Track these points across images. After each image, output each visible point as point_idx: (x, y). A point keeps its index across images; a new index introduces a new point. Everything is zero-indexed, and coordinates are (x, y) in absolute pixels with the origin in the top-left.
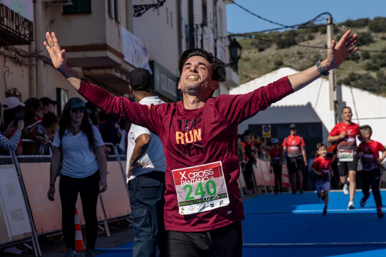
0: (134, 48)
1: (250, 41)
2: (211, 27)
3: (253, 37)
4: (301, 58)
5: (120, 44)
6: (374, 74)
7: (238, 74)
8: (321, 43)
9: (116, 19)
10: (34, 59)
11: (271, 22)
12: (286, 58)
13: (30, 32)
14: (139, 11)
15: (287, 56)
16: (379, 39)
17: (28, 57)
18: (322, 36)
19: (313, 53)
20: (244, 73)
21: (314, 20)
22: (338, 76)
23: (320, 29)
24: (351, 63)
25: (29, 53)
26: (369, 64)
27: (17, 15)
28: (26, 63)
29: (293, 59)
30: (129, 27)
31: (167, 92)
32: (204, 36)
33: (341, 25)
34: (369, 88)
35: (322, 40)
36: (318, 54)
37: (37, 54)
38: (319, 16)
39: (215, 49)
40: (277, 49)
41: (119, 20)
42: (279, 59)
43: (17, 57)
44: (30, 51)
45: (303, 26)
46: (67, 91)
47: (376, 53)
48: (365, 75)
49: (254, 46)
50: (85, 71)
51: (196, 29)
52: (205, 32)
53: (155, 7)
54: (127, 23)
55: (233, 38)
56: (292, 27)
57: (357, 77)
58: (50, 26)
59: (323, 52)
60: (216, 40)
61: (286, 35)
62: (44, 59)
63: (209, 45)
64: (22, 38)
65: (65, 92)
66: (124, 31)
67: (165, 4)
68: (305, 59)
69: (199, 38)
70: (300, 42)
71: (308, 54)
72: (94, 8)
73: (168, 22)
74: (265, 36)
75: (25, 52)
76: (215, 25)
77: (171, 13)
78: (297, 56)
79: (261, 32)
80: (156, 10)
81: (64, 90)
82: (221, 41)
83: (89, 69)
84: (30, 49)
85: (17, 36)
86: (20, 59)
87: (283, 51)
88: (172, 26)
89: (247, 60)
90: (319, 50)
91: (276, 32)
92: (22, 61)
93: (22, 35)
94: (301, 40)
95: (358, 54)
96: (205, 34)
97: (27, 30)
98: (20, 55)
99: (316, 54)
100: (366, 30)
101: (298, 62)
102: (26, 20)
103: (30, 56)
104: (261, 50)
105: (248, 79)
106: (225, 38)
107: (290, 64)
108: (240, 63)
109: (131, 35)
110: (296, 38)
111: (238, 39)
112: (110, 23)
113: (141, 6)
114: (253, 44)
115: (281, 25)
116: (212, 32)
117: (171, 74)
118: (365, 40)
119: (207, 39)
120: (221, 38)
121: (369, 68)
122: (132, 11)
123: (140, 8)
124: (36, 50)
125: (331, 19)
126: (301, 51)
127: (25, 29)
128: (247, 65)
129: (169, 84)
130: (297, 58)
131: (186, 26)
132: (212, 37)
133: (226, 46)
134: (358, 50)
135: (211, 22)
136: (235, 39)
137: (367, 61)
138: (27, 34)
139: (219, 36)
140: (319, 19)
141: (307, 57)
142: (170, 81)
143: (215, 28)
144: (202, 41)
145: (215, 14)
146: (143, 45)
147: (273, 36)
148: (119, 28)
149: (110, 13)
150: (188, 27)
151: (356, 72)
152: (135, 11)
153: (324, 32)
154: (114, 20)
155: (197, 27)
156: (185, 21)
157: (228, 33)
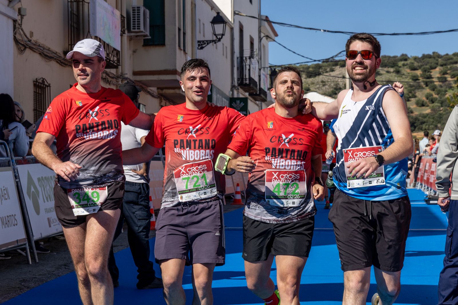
2: (257, 59)
4: (324, 85)
8: (340, 74)
9: (184, 50)
10: (120, 80)
11: (303, 56)
12: (312, 85)
13: (117, 59)
14: (202, 45)
15: (313, 83)
16: (384, 72)
17: (116, 78)
18: (342, 69)
19: (333, 82)
21: (336, 56)
25: (116, 75)
27: (108, 45)
28: (113, 83)
29: (318, 86)
32: (251, 66)
35: (341, 72)
36: (338, 83)
37: (123, 76)
38: (340, 53)
39: (260, 76)
40: (305, 78)
41: (187, 52)
42: (307, 85)
43: (107, 78)
44: (117, 74)
45: (327, 61)
46: (145, 106)
50: (159, 90)
51: (245, 61)
52: (252, 63)
53: (214, 42)
54: (192, 54)
55: (273, 68)
56: (319, 61)
58: (133, 54)
59: (340, 82)
60: (260, 70)
61: (313, 68)
62: (128, 80)
63: (255, 73)
64: (111, 63)
65: (144, 106)
67: (222, 40)
68: (327, 87)
69: (248, 67)
70: (323, 73)
71: (330, 83)
72: (167, 42)
73: (223, 55)
75: (113, 74)
76: (260, 57)
77: (226, 47)
78: (321, 83)
79: (294, 64)
80: (215, 45)
81: (143, 104)
82: (264, 70)
83: (162, 89)
84: (117, 72)
85: (108, 61)
86: (110, 79)
87: (310, 80)
88: (226, 57)
90: (338, 80)
91: (305, 65)
92: (110, 81)
93: (111, 61)
94: (324, 72)
96: (252, 64)
97: (116, 57)
98: (109, 76)
99: (335, 83)
101: (321, 89)
102: (115, 49)
103: (117, 77)
106: (267, 68)
107: (315, 90)
110: (321, 70)
111: (277, 69)
113: (203, 41)
115: (311, 59)
116: (257, 63)
117: (225, 94)
119: (253, 68)
120: (264, 68)
122: (196, 45)
123: (203, 43)
124: (122, 73)
126: (324, 80)
127: (114, 56)
129: (223, 103)
130: (321, 86)
131: (238, 58)
132: (257, 66)
133: (267, 74)
135: (257, 55)
136: (275, 69)
138: (116, 60)
139: (263, 66)
140: (340, 55)
141: (328, 85)
143: (260, 60)
144: (249, 70)
145: (260, 49)
147: (303, 68)
148: (186, 57)
149: (179, 46)
150: (239, 58)
152: (199, 45)
154: (182, 51)
155: (246, 58)
156: (237, 54)
157: (270, 64)
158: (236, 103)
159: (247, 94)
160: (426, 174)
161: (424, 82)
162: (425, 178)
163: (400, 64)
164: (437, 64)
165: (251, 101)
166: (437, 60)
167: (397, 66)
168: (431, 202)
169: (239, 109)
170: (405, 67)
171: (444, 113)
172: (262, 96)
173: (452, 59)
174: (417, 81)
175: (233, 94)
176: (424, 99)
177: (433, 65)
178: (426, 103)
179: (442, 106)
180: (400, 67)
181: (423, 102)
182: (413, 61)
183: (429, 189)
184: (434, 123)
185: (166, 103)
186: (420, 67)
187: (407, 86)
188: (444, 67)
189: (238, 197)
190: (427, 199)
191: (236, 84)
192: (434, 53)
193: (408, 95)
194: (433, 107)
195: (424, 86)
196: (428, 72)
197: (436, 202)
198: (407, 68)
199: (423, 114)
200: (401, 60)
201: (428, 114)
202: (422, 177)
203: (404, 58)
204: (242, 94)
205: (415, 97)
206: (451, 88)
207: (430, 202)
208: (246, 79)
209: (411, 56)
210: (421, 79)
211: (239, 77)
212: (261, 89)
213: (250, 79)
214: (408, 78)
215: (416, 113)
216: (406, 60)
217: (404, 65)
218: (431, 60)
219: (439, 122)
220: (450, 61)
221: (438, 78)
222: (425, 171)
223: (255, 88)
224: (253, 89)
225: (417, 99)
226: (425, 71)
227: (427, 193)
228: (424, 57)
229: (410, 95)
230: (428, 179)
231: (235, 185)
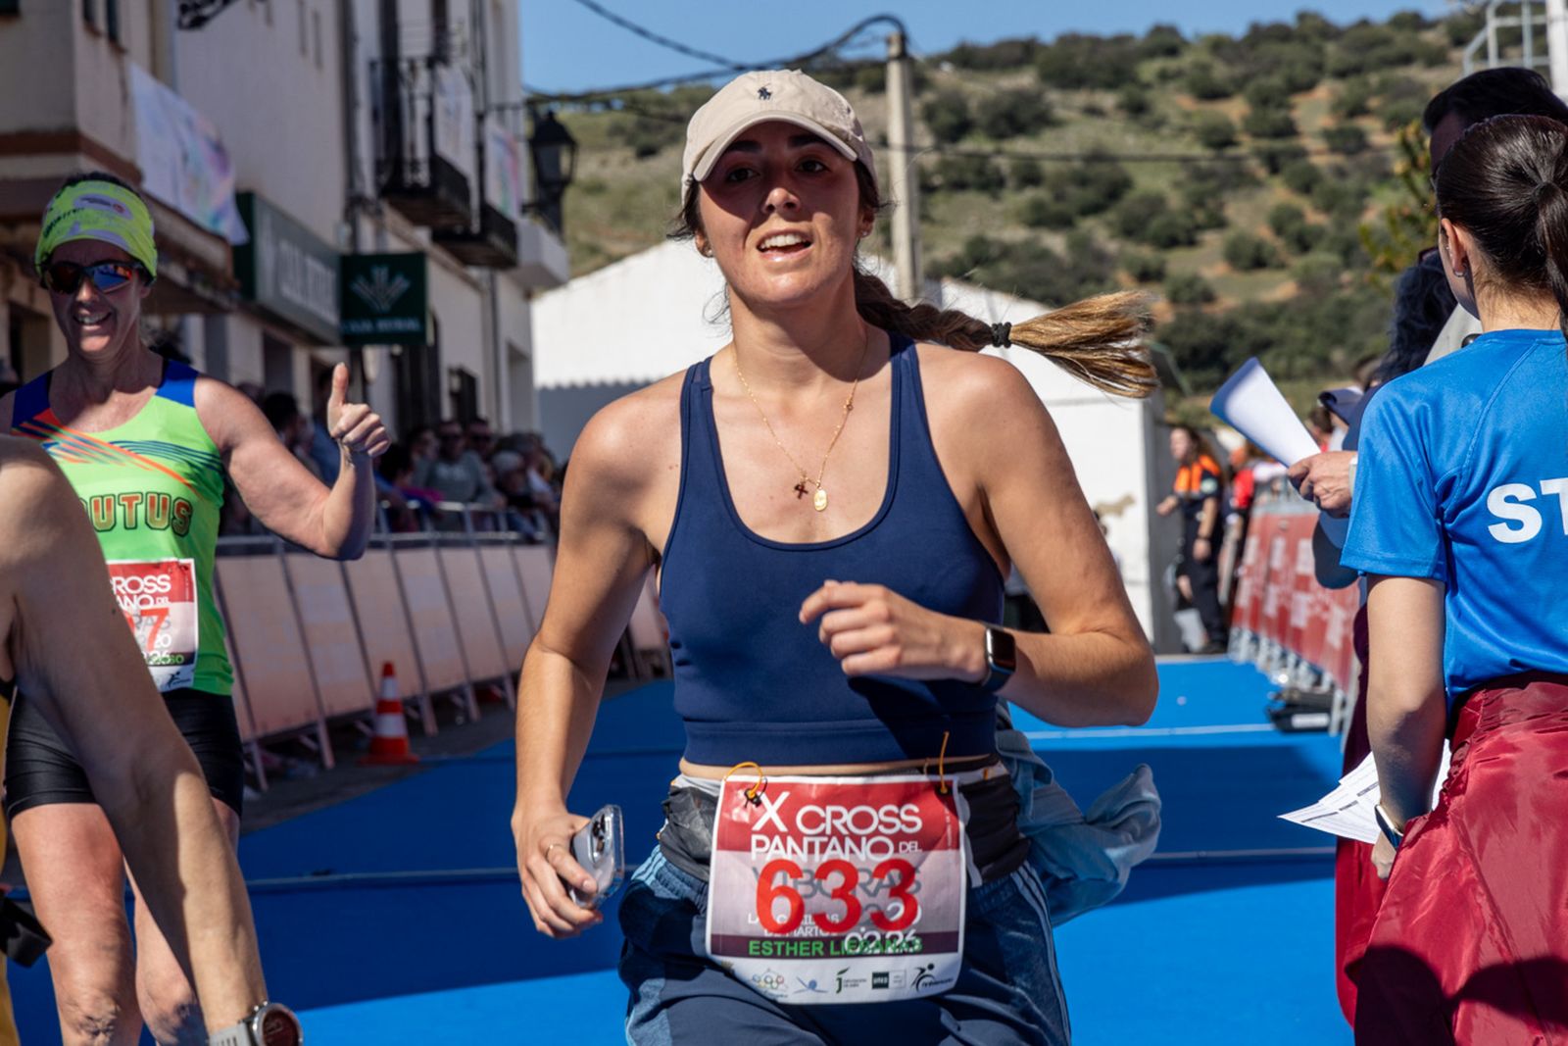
0: (181, 143)
1: (603, 119)
2: (465, 68)
3: (618, 104)
5: (126, 129)
6: (1056, 242)
7: (563, 241)
9: (113, 37)
11: (683, 49)
14: (198, 7)
16: (1074, 115)
18: (870, 101)
20: (583, 237)
21: (843, 41)
22: (928, 248)
23: (861, 75)
24: (974, 199)
26: (1037, 206)
30: (159, 67)
31: (301, 309)
32: (440, 102)
33: (936, 61)
34: (1039, 291)
38: (859, 29)
39: (480, 149)
41: (124, 39)
47: (1061, 166)
48: (1027, 244)
49: (619, 140)
51: (408, 77)
52: (440, 86)
54: (153, 51)
55: (543, 109)
57: (994, 252)
60: (480, 118)
63: (457, 132)
66: (141, 82)
69: (421, 107)
74: (662, 102)
76: (480, 59)
77: (317, 17)
79: (648, 87)
80: (260, 5)
82: (502, 120)
89: (596, 188)
91: (701, 87)
95: (997, 170)
96: (443, 91)
100: (1025, 80)
104: (647, 152)
105: (599, 259)
106: (515, 108)
108: (571, 199)
109: (168, 95)
111: (565, 114)
112: (90, 55)
114: (616, 131)
115: (720, 61)
116: (465, 86)
117: (317, 240)
118: (1024, 115)
119: (448, 112)
120: (501, 109)
121: (1040, 218)
122: (172, 8)
125: (904, 39)
128: (594, 207)
129: (310, 281)
131: (372, 65)
132: (467, 104)
133: (517, 138)
134: (999, 152)
135: (465, 52)
136: (551, 114)
137: (1030, 194)
139: (494, 99)
140: (857, 39)
142: (315, 266)
143: (480, 72)
144: (430, 120)
145: (477, 20)
146: (213, 134)
148: (122, 70)
149: (88, 16)
150: (379, 68)
151: (992, 234)
152: (184, 9)
153: (878, 87)
154: (103, 44)
155: (413, 68)
156: (368, 46)
157: (525, 88)
158: (370, 279)
159: (422, 236)
160: (1273, 590)
161: (1258, 153)
162: (1271, 609)
163: (1148, 70)
164: (1319, 68)
165: (445, 266)
166: (1319, 50)
167: (1134, 80)
168: (1300, 721)
169: (385, 307)
170: (1172, 86)
171: (1359, 298)
172: (496, 240)
173: (1386, 41)
174: (1231, 152)
175: (354, 238)
176: (1264, 233)
177: (1301, 73)
178: (1274, 253)
179: (1348, 265)
180: (1147, 86)
181: (1259, 246)
182: (1205, 57)
183: (1292, 658)
184: (1315, 348)
185: (31, 291)
186: (1238, 85)
187: (1181, 175)
188: (1353, 80)
189: (392, 727)
190: (1279, 706)
191: (368, 188)
192: (1302, 17)
193: (1191, 216)
194: (1307, 270)
195: (1262, 173)
196: (1281, 105)
197: (1319, 720)
198: (1179, 90)
199: (1263, 307)
200: (1151, 53)
201: (1282, 307)
202: (1257, 603)
203: (1166, 42)
204: (400, 236)
205: (1219, 223)
206: (1385, 177)
207: (1290, 723)
208: (415, 165)
209: (1197, 35)
210: (1246, 145)
211: (382, 155)
212: (487, 210)
213: (436, 162)
214: (1188, 137)
215: (1228, 302)
216: (1172, 51)
217: (1164, 76)
218: (1289, 50)
219: (1339, 341)
220: (1380, 52)
221: (1327, 135)
222: (1271, 576)
223: (459, 205)
224: (451, 212)
225: (1230, 234)
226: (1263, 101)
227: (1282, 679)
228: (1260, 35)
229: (1200, 216)
230: (1284, 613)
231: (377, 670)
